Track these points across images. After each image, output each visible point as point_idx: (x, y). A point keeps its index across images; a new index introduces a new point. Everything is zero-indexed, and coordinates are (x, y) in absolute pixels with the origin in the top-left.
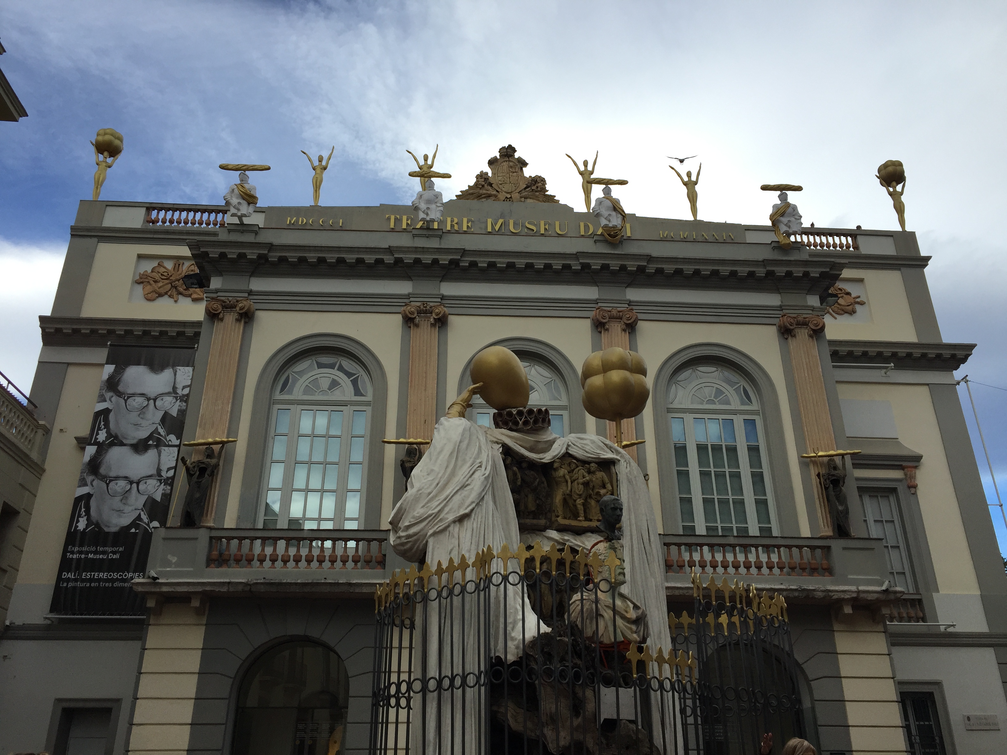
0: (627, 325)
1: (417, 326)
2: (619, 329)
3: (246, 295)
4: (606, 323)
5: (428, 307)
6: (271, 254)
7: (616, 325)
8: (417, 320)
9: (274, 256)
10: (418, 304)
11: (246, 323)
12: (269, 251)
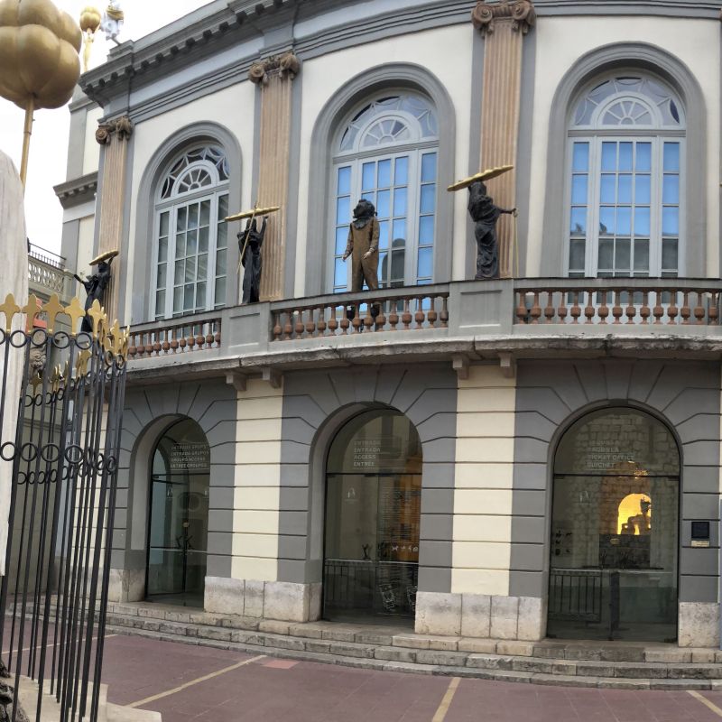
0: (518, 22)
1: (266, 85)
2: (510, 30)
3: (125, 113)
4: (489, 22)
5: (276, 60)
6: (135, 64)
7: (506, 24)
8: (265, 79)
9: (137, 66)
10: (265, 60)
11: (128, 140)
12: (133, 62)
